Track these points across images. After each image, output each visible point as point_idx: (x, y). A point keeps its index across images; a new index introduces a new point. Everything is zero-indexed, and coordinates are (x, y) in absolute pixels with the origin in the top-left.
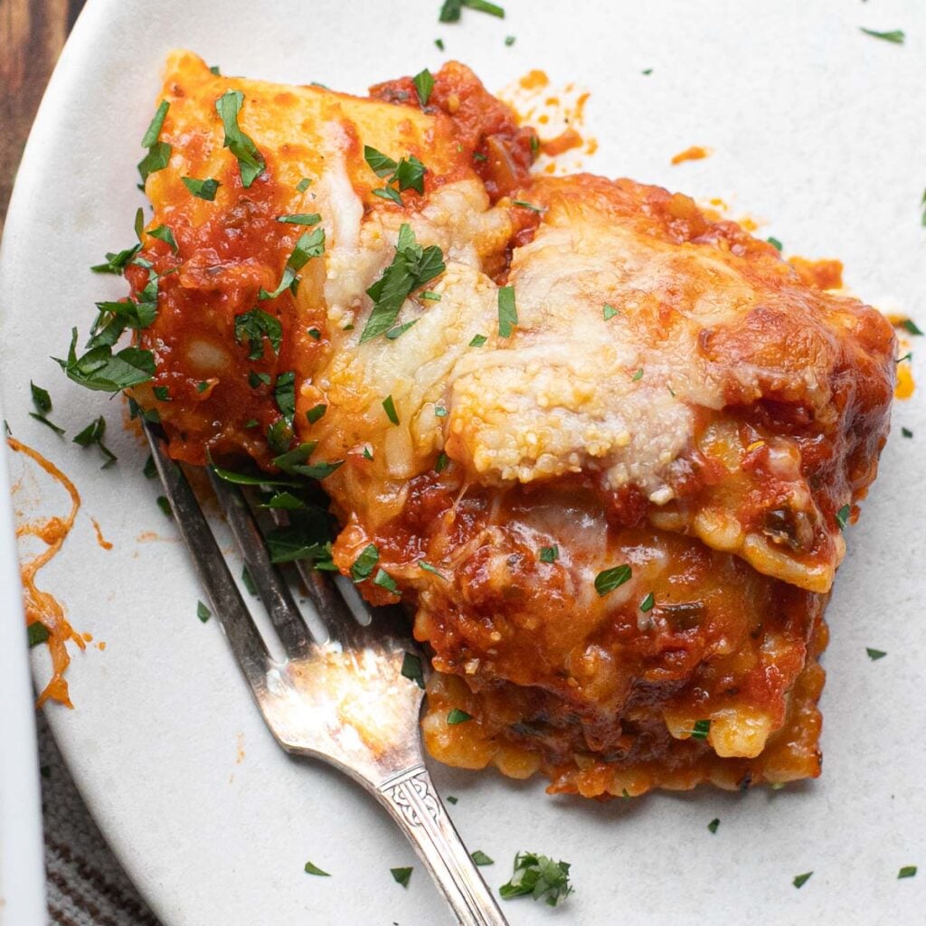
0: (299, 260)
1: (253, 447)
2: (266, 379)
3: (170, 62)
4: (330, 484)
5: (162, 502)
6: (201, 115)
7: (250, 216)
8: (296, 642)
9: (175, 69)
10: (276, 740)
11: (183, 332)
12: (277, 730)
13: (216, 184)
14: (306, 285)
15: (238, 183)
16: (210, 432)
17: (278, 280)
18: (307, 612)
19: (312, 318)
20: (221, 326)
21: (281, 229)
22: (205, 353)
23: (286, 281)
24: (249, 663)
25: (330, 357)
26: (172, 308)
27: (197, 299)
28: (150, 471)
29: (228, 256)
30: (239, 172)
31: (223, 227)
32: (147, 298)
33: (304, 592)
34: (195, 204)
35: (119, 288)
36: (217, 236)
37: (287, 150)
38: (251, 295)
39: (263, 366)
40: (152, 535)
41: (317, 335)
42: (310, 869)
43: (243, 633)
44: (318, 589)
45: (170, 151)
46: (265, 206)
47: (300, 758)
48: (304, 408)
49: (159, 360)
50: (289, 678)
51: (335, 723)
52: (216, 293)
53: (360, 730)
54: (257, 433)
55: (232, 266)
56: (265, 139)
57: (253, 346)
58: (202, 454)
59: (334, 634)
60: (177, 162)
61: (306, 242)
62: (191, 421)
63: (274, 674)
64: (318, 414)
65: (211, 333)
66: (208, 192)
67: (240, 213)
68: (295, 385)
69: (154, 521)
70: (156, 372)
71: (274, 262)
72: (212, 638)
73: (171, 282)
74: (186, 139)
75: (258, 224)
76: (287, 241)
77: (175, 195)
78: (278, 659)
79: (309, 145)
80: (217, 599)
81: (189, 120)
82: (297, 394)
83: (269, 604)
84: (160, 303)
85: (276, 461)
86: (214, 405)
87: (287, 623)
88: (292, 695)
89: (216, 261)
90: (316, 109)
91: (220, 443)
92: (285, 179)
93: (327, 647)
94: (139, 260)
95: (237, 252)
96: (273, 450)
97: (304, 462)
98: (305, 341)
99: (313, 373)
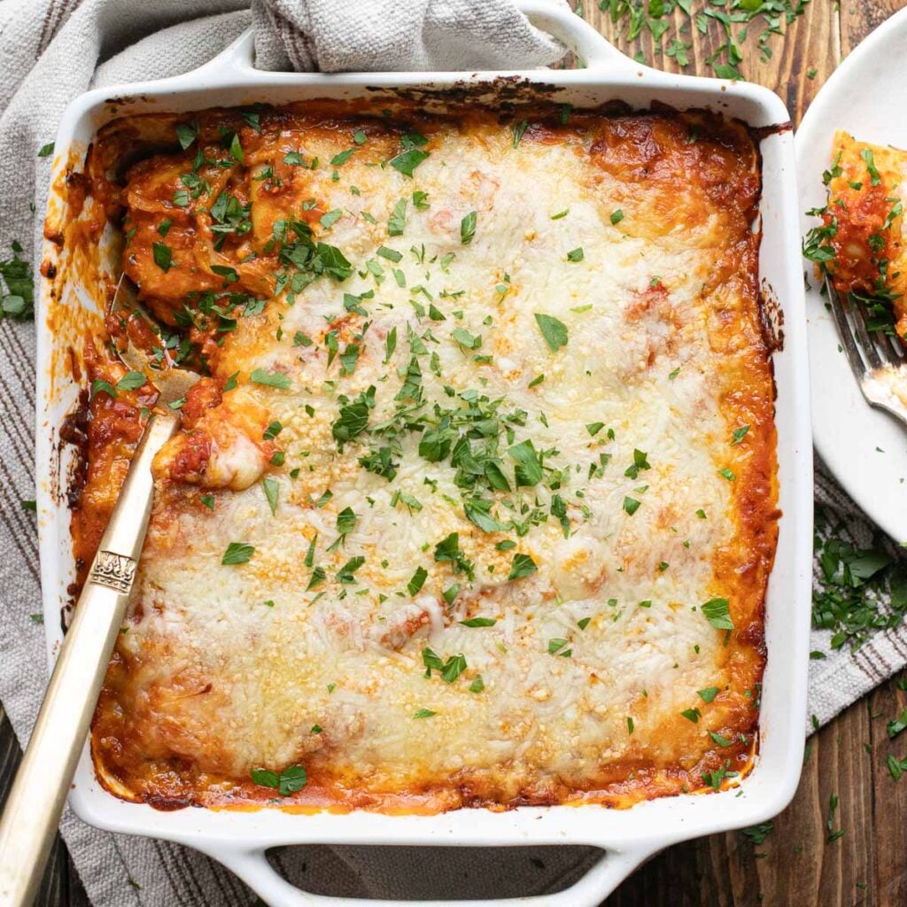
0: (893, 215)
1: (868, 286)
2: (877, 261)
3: (837, 135)
4: (896, 302)
5: (828, 306)
6: (854, 157)
7: (875, 198)
8: (876, 363)
9: (840, 138)
10: (867, 400)
11: (846, 241)
12: (868, 395)
13: (861, 184)
14: (894, 226)
15: (870, 184)
16: (852, 280)
17: (884, 223)
18: (878, 350)
19: (895, 238)
20: (863, 239)
21: (885, 203)
22: (854, 249)
23: (887, 224)
24: (857, 369)
25: (901, 253)
26: (843, 232)
27: (854, 229)
28: (823, 291)
29: (867, 213)
30: (872, 180)
31: (865, 201)
32: (833, 227)
33: (878, 342)
34: (852, 191)
35: (819, 222)
36: (862, 205)
37: (889, 173)
38: (876, 228)
39: (877, 255)
40: (822, 318)
41: (897, 245)
42: (878, 449)
43: (855, 357)
44: (884, 342)
45: (842, 170)
46: (880, 194)
47: (874, 406)
48: (891, 272)
49: (837, 251)
50: (872, 376)
51: (890, 394)
52: (863, 227)
53: (899, 397)
54: (870, 281)
55: (868, 217)
56: (879, 168)
57: (875, 248)
58: (848, 287)
59: (890, 360)
60: (844, 175)
61: (896, 209)
62: (845, 275)
63: (866, 374)
64: (896, 275)
65: (859, 242)
66: (858, 187)
67: (871, 196)
68: (886, 264)
69: (823, 311)
70: (835, 255)
71: (882, 215)
72: (843, 359)
73: (842, 221)
74: (847, 166)
75: (878, 201)
76: (888, 208)
77: (843, 187)
78: (869, 369)
79: (896, 171)
80: (847, 344)
81: (848, 158)
82: (888, 267)
83: (865, 347)
84: (837, 229)
85: (877, 292)
86: (855, 270)
87: (872, 355)
88: (873, 381)
89: (862, 215)
90: (897, 158)
91: (856, 284)
92: (887, 184)
93: (887, 365)
94: (829, 212)
95: (870, 212)
96: (875, 287)
97: (888, 293)
98: (892, 246)
99: (894, 259)
